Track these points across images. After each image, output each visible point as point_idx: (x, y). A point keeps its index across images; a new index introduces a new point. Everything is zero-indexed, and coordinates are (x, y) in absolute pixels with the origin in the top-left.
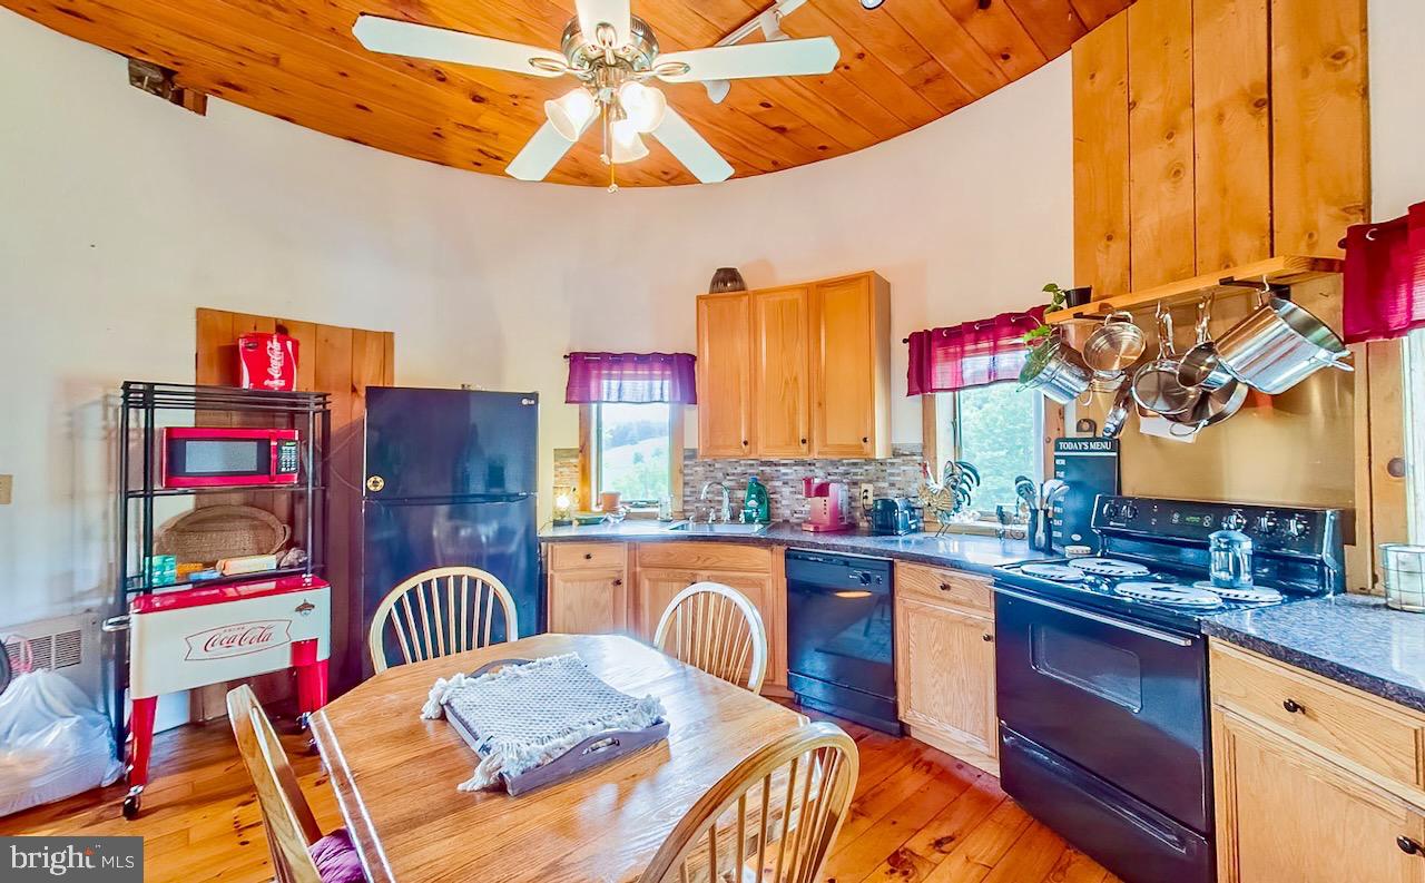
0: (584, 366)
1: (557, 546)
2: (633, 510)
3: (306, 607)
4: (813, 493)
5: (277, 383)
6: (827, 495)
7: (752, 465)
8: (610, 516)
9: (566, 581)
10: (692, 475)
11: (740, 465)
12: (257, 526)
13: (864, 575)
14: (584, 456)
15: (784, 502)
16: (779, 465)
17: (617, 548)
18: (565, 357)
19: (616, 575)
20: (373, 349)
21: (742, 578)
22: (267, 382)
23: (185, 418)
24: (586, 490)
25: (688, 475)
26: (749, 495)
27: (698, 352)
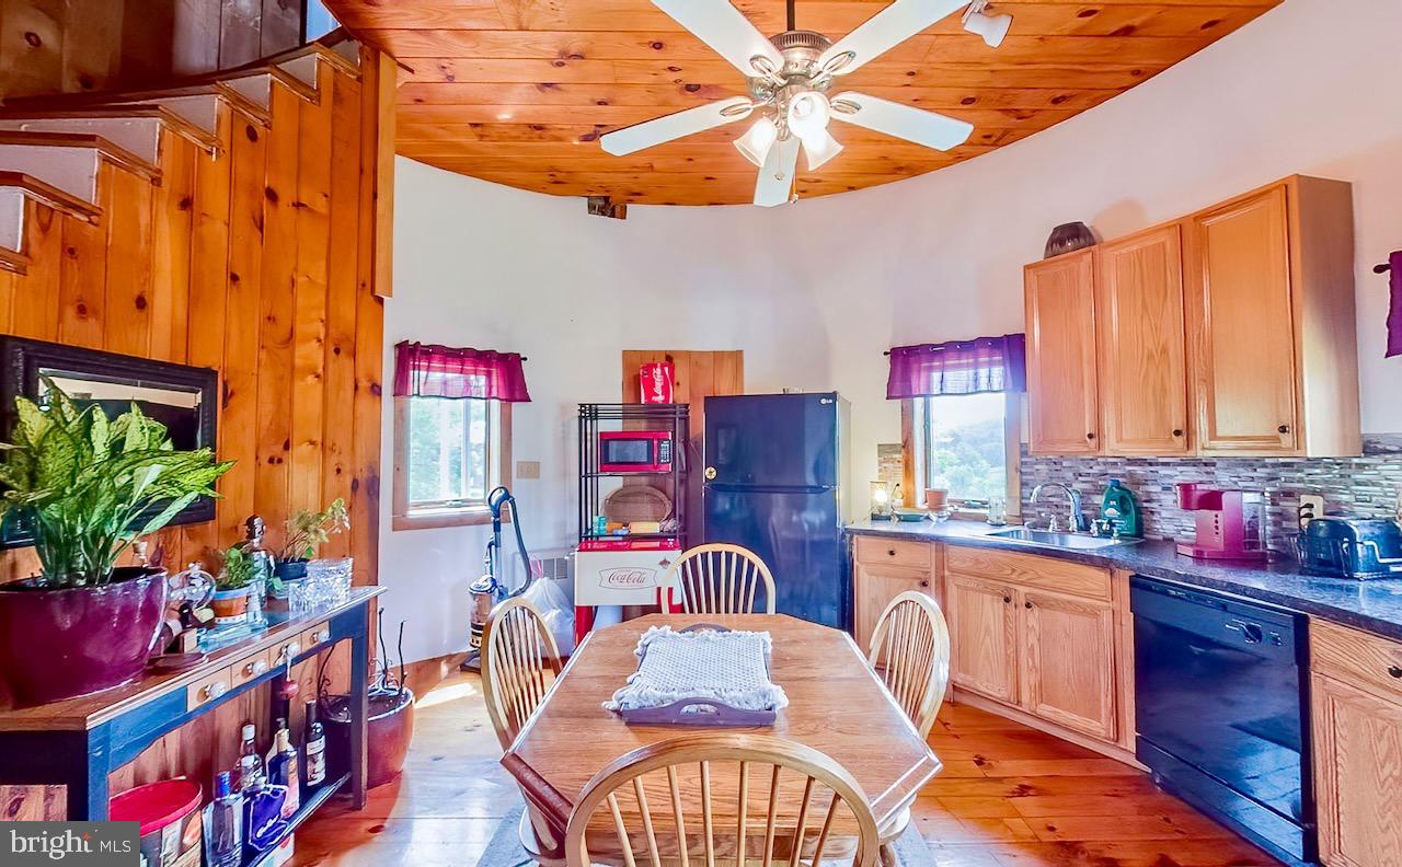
0: (907, 361)
1: (862, 539)
2: (961, 510)
3: (665, 563)
4: (1194, 503)
5: (660, 398)
6: (1219, 507)
7: (1116, 463)
8: (933, 516)
9: (871, 574)
10: (1032, 474)
11: (1098, 464)
12: (655, 501)
13: (1249, 627)
14: (908, 453)
15: (1164, 514)
16: (1157, 464)
17: (922, 548)
18: (886, 353)
19: (922, 576)
20: (729, 365)
21: (1069, 602)
22: (653, 398)
23: (616, 426)
24: (911, 486)
25: (1026, 474)
26: (1107, 501)
27: (1026, 329)
